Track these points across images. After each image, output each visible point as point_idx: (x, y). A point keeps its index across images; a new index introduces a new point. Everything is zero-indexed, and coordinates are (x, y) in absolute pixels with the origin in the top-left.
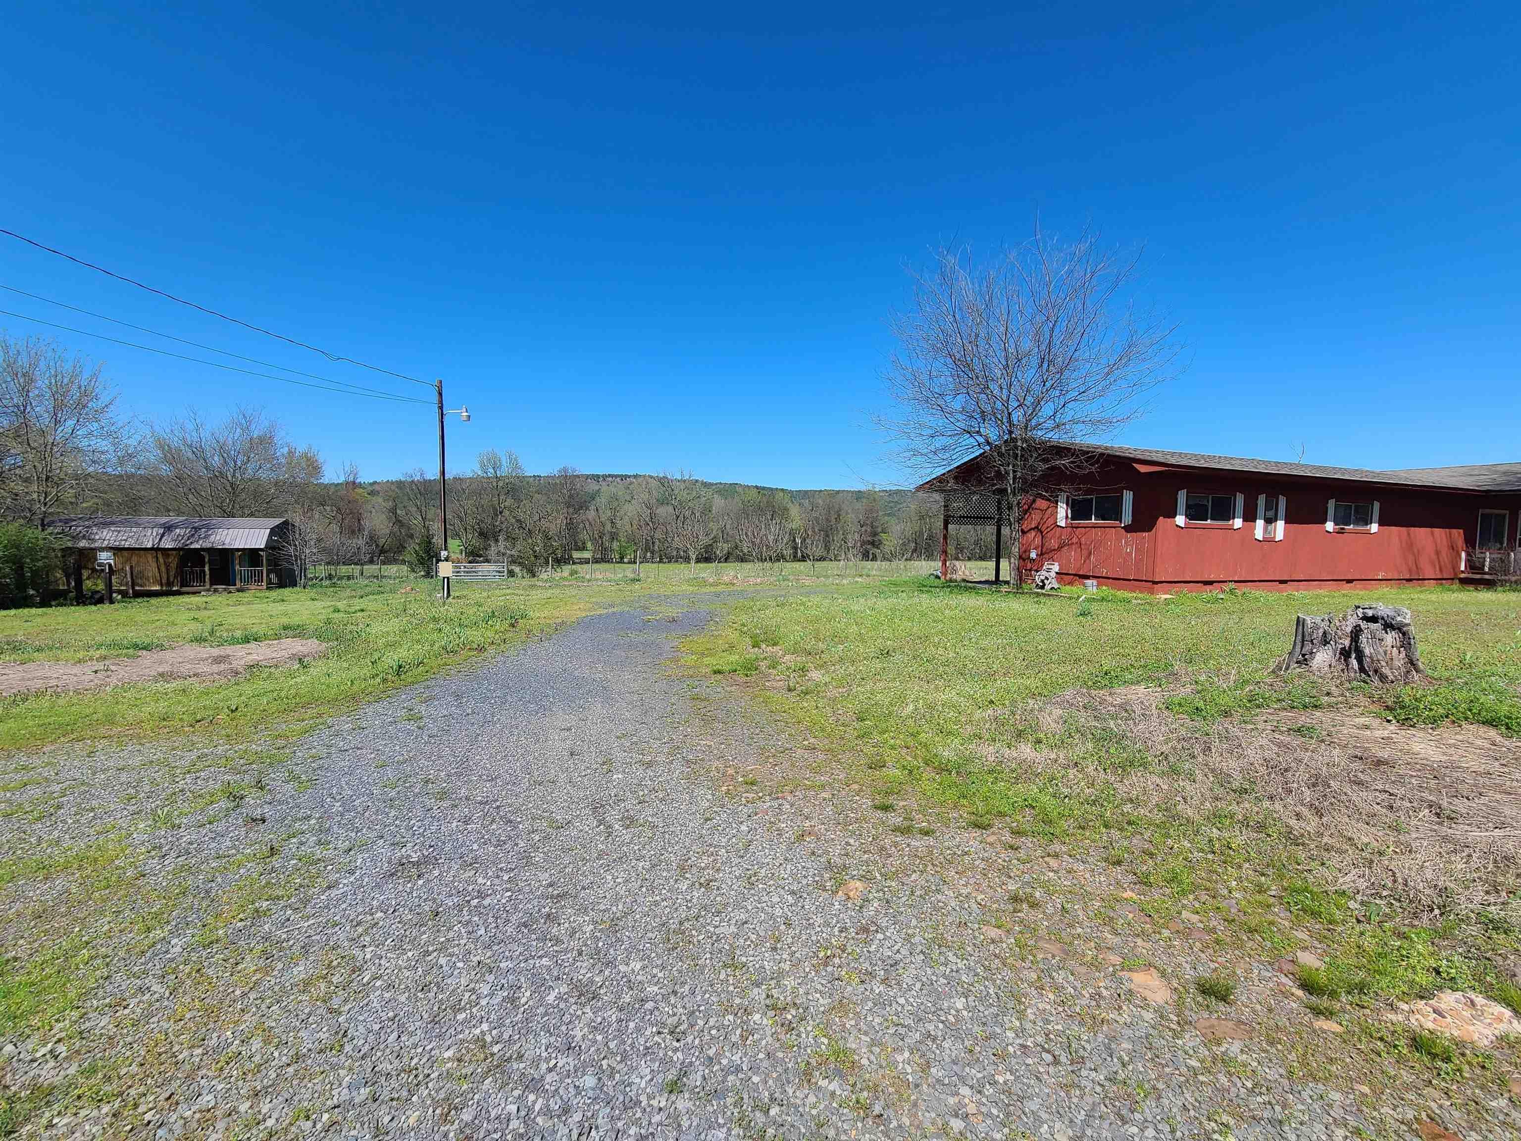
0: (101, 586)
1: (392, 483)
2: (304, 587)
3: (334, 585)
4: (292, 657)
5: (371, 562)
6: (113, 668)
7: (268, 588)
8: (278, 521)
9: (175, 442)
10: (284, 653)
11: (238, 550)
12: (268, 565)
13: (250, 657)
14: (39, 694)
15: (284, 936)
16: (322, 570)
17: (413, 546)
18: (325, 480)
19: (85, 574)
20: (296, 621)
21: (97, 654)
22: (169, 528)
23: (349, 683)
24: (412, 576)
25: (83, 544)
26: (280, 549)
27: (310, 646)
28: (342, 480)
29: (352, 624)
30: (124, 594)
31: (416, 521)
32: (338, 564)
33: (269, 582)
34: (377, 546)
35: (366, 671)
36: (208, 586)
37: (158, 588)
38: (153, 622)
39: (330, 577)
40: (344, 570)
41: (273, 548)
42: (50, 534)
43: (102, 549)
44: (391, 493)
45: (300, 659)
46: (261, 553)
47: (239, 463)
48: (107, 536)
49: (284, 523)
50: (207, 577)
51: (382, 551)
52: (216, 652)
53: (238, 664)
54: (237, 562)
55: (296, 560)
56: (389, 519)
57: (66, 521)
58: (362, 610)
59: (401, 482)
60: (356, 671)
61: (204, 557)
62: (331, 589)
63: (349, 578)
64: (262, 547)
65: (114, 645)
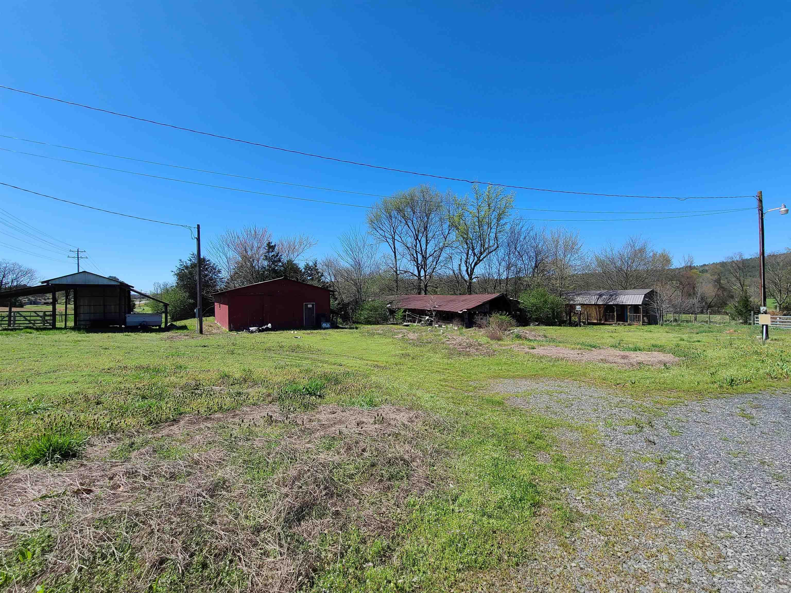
0: (577, 320)
1: (717, 264)
2: (662, 325)
3: (679, 325)
4: (660, 362)
5: (702, 312)
6: (584, 353)
7: (643, 325)
8: (648, 291)
9: (602, 258)
10: (654, 359)
11: (629, 305)
12: (643, 313)
13: (638, 358)
14: (562, 359)
15: (674, 510)
16: (671, 317)
17: (733, 304)
18: (673, 267)
19: (572, 314)
20: (659, 343)
21: (578, 347)
22: (601, 295)
23: (696, 383)
24: (733, 322)
25: (571, 302)
26: (649, 305)
27: (668, 358)
28: (683, 265)
29: (693, 349)
30: (584, 323)
31: (736, 287)
32: (680, 313)
33: (644, 322)
34: (706, 303)
35: (708, 379)
36: (615, 322)
37: (596, 321)
38: (595, 336)
39: (676, 320)
40: (684, 317)
41: (646, 304)
42: (562, 299)
43: (577, 305)
44: (716, 270)
45: (665, 364)
46: (640, 307)
47: (629, 263)
48: (579, 299)
49: (651, 291)
50: (615, 317)
51: (710, 306)
52: (622, 353)
53: (633, 361)
54: (629, 311)
55: (658, 311)
56: (715, 286)
57: (567, 294)
58: (699, 341)
59: (723, 262)
60: (699, 377)
61: (614, 308)
62: (678, 327)
63: (687, 321)
64: (641, 304)
65: (582, 344)
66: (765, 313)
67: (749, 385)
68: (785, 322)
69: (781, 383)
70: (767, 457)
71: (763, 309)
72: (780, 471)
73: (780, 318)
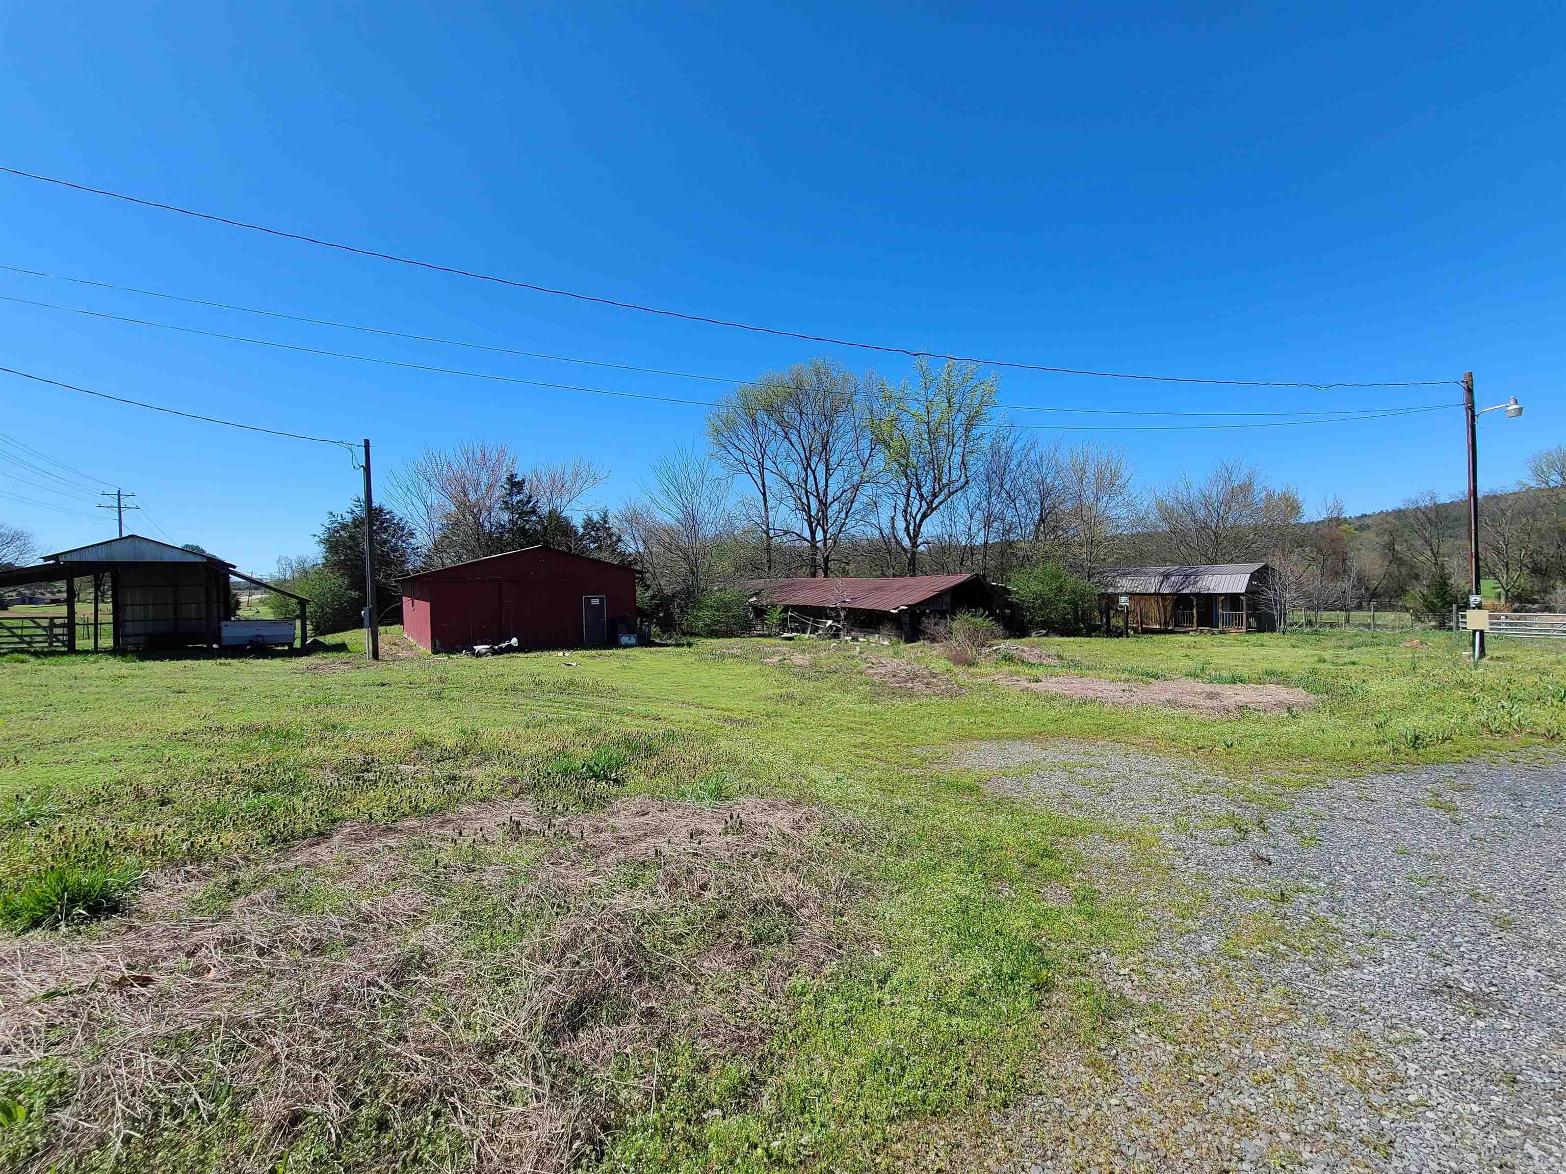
0: (1121, 624)
1: (1388, 514)
2: (1284, 633)
3: (1316, 632)
4: (1280, 704)
5: (1359, 607)
6: (1134, 689)
7: (1247, 632)
8: (1256, 566)
9: (1170, 502)
10: (1269, 699)
11: (1221, 594)
12: (1248, 609)
13: (1238, 698)
14: (1093, 701)
15: (1305, 991)
16: (1300, 616)
17: (1418, 591)
18: (1304, 520)
19: (1112, 613)
20: (1278, 667)
21: (1124, 676)
22: (1166, 576)
23: (1349, 745)
24: (1418, 626)
25: (1111, 590)
26: (1259, 594)
27: (1297, 695)
28: (1324, 516)
29: (1343, 677)
30: (1135, 630)
31: (1424, 559)
32: (1319, 609)
33: (1249, 626)
34: (1367, 589)
35: (1370, 734)
36: (1195, 628)
37: (1158, 627)
38: (1156, 655)
39: (1310, 623)
40: (1325, 616)
41: (1253, 593)
42: (1093, 583)
43: (1122, 594)
44: (1386, 526)
45: (1289, 709)
46: (1242, 597)
47: (1222, 513)
48: (1126, 584)
49: (1263, 567)
50: (1195, 619)
51: (1374, 595)
52: (1208, 688)
53: (1229, 703)
54: (1220, 606)
55: (1276, 605)
56: (1384, 556)
57: (1101, 573)
58: (1354, 663)
59: (1400, 511)
60: (1354, 733)
61: (1192, 601)
62: (1314, 637)
63: (1332, 625)
64: (1243, 591)
65: (1132, 671)
66: (1479, 607)
67: (1447, 746)
68: (1516, 625)
69: (1509, 743)
70: (1481, 885)
71: (1474, 599)
72: (1506, 911)
73: (1507, 617)
